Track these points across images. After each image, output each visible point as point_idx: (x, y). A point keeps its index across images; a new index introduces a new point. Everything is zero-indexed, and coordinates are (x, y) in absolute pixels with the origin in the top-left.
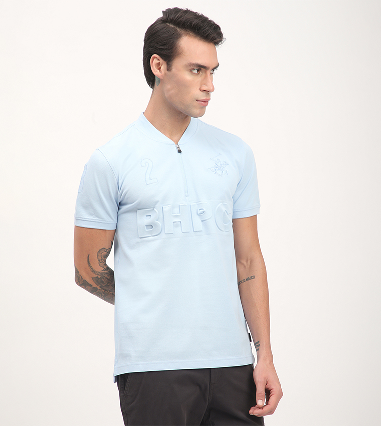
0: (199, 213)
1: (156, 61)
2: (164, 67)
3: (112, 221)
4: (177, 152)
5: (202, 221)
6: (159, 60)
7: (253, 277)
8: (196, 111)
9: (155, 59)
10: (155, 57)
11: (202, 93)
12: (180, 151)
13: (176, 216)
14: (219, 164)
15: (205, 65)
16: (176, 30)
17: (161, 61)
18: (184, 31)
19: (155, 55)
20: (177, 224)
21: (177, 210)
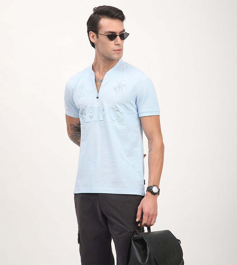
0: (103, 111)
1: (92, 35)
2: (95, 37)
5: (104, 115)
6: (93, 34)
7: (151, 149)
8: (115, 56)
9: (91, 34)
10: (91, 33)
11: (116, 46)
13: (91, 113)
14: (120, 86)
15: (114, 31)
16: (98, 16)
17: (94, 34)
18: (102, 16)
19: (90, 32)
20: (91, 117)
21: (91, 110)
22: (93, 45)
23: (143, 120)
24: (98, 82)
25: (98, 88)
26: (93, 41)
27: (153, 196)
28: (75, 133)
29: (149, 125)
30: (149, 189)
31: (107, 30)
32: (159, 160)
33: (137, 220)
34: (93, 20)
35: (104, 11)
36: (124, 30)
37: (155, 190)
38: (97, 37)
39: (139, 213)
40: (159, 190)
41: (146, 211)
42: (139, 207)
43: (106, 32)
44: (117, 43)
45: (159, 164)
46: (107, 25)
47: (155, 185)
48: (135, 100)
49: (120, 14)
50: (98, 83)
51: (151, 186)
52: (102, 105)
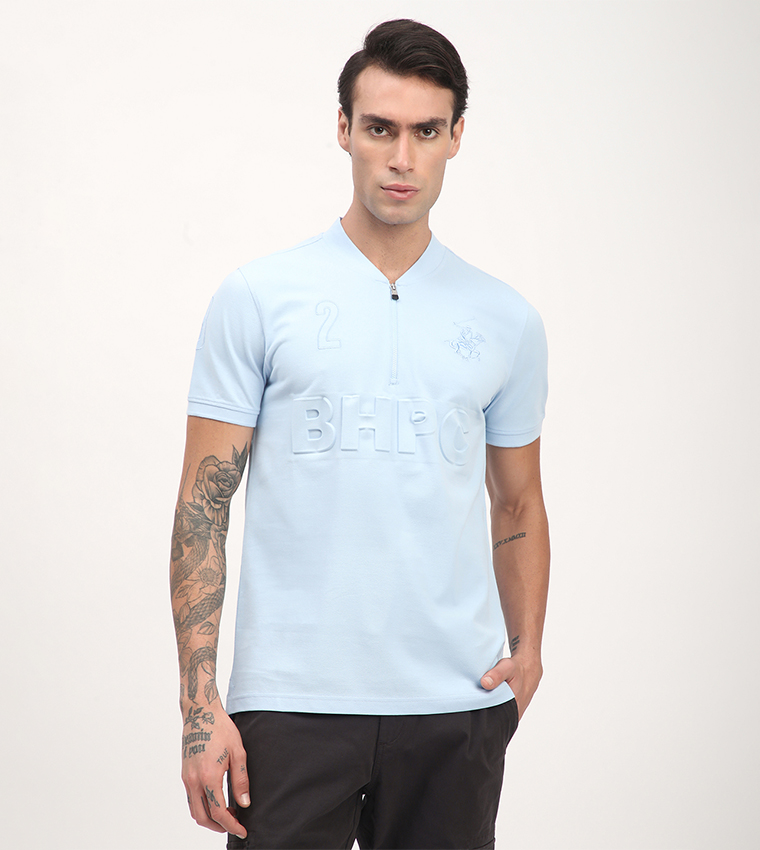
0: (413, 419)
1: (341, 120)
3: (250, 407)
4: (390, 296)
5: (417, 435)
7: (524, 535)
8: (386, 210)
12: (395, 297)
13: (367, 418)
14: (468, 337)
20: (366, 434)
21: (369, 407)
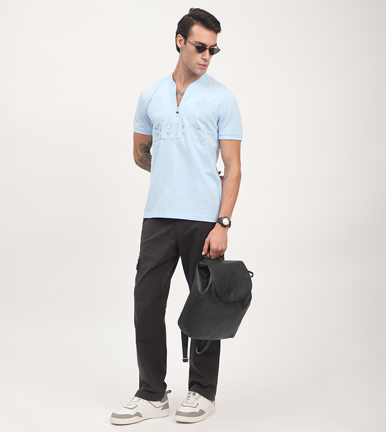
1: (179, 38)
2: (183, 42)
5: (183, 133)
8: (198, 71)
11: (202, 60)
13: (168, 129)
14: (203, 101)
15: (205, 43)
16: (192, 21)
17: (182, 38)
18: (196, 22)
19: (179, 35)
20: (168, 134)
21: (169, 126)
22: (178, 49)
23: (222, 143)
24: (179, 94)
25: (179, 102)
26: (179, 46)
27: (223, 228)
28: (145, 155)
29: (228, 149)
30: (220, 221)
31: (197, 40)
32: (234, 190)
33: (203, 253)
34: (186, 23)
35: (199, 18)
36: (216, 45)
37: (225, 222)
38: (185, 44)
39: (206, 247)
40: (230, 222)
41: (213, 246)
42: (207, 240)
43: (196, 42)
44: (204, 57)
45: (234, 194)
46: (199, 33)
47: (226, 217)
48: (217, 120)
49: (217, 26)
50: (179, 96)
51: (222, 218)
52: (182, 121)
